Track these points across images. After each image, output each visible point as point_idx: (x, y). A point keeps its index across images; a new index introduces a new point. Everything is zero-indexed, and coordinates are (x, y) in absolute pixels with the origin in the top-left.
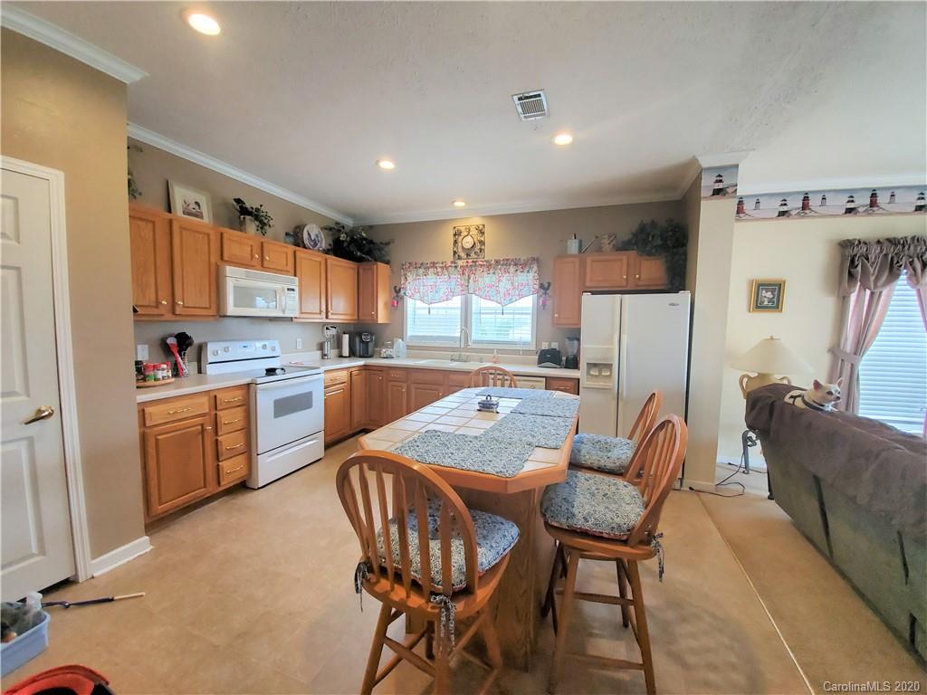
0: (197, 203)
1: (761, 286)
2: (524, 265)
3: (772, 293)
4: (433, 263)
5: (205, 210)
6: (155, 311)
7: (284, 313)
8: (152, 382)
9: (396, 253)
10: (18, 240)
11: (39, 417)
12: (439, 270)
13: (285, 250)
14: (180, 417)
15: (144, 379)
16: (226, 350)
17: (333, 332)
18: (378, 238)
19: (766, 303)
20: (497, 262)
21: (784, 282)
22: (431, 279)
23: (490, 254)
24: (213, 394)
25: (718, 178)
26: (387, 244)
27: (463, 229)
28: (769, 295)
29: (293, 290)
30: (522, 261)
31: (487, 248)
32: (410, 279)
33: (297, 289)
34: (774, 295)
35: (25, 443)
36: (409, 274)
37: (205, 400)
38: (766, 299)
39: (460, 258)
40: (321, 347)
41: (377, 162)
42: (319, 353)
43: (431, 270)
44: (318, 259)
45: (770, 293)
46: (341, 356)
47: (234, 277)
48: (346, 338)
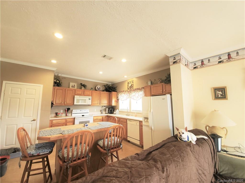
0: (74, 85)
1: (216, 90)
2: (141, 89)
3: (222, 92)
4: (123, 91)
5: (76, 86)
6: (61, 104)
7: (87, 104)
8: (58, 116)
9: (118, 89)
10: (35, 95)
11: (34, 120)
12: (124, 92)
13: (90, 91)
14: (59, 123)
15: (57, 116)
16: (76, 111)
17: (105, 108)
18: (115, 86)
19: (220, 96)
20: (135, 89)
21: (226, 87)
22: (123, 94)
23: (135, 87)
24: (66, 119)
25: (174, 58)
26: (116, 87)
27: (129, 82)
28: (220, 93)
29: (90, 99)
30: (140, 89)
31: (134, 86)
32: (119, 95)
33: (91, 99)
34: (223, 93)
35: (31, 124)
36: (119, 94)
37: (64, 120)
38: (219, 95)
39: (129, 89)
40: (101, 111)
41: (99, 72)
42: (100, 112)
43: (123, 92)
44: (98, 92)
45: (221, 92)
46: (106, 113)
47: (76, 97)
48: (107, 109)
